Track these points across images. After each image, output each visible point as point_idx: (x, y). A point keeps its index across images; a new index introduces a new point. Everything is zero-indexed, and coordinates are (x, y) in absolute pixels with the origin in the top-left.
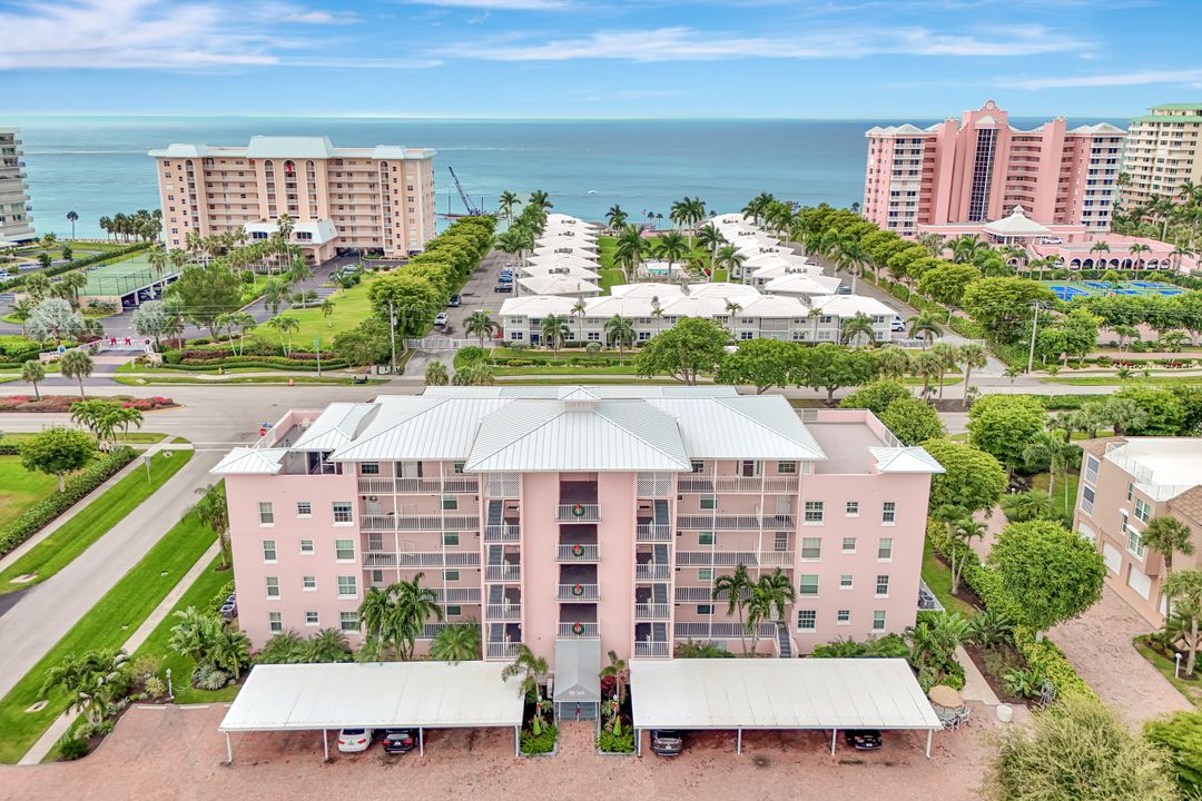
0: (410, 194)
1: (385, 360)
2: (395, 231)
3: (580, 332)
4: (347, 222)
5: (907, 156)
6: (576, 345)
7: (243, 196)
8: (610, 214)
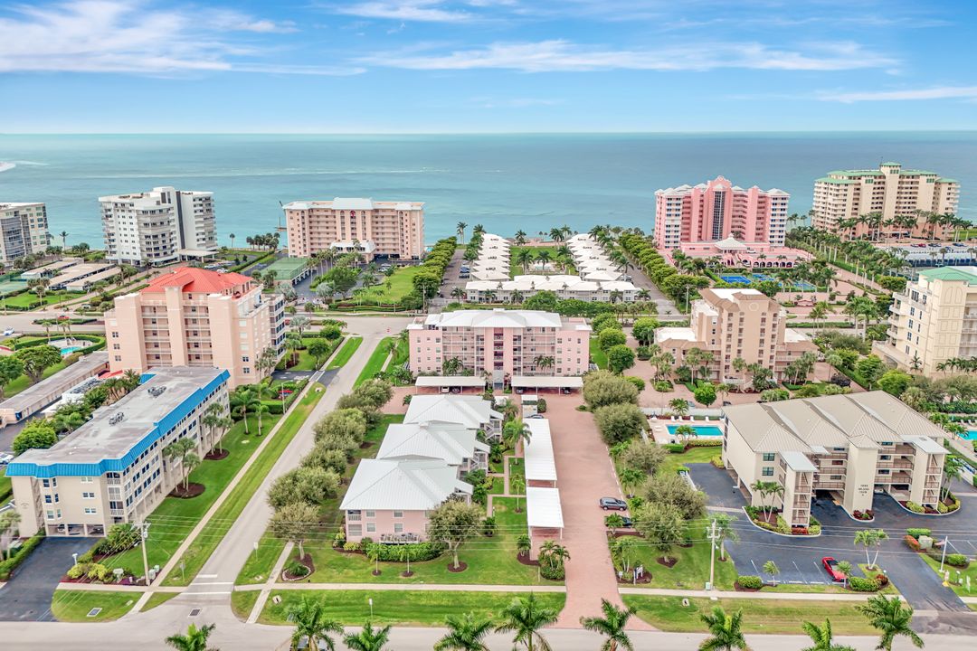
0: (414, 227)
1: (420, 308)
2: (406, 246)
3: (500, 297)
4: (380, 241)
5: (674, 207)
6: (498, 302)
7: (327, 228)
8: (516, 234)
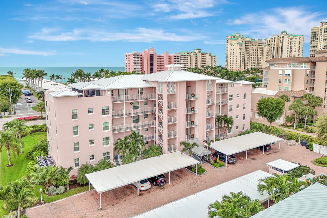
5: (137, 59)
8: (51, 76)
